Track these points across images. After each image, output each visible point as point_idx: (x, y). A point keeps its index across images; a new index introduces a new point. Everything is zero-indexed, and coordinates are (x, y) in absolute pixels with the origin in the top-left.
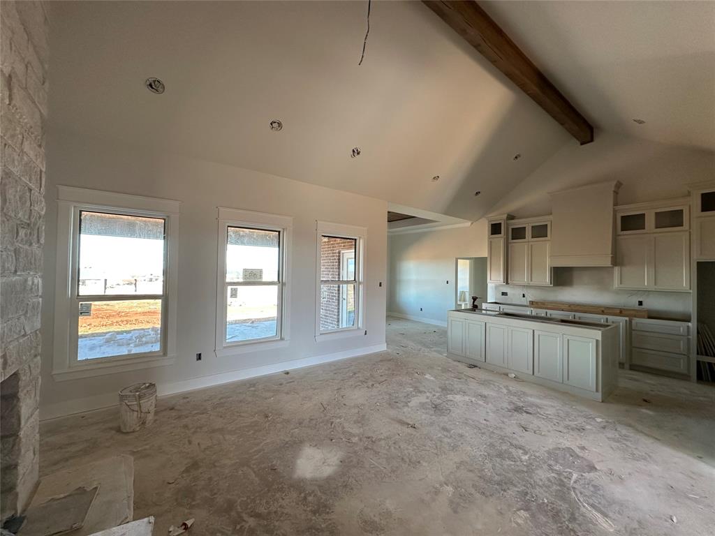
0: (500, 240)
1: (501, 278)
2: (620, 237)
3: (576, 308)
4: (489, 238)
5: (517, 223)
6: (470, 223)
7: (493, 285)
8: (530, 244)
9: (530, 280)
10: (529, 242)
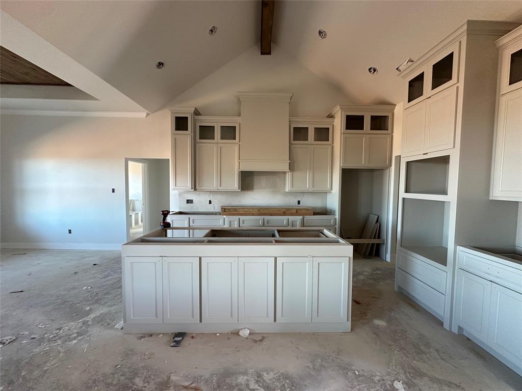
0: (186, 137)
1: (189, 184)
2: (293, 145)
3: (264, 212)
4: (173, 134)
5: (206, 121)
6: (145, 114)
7: (177, 192)
8: (219, 145)
9: (219, 185)
10: (218, 143)
